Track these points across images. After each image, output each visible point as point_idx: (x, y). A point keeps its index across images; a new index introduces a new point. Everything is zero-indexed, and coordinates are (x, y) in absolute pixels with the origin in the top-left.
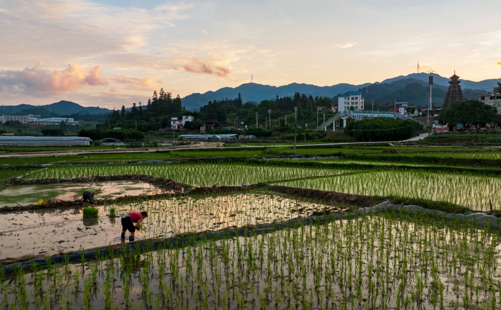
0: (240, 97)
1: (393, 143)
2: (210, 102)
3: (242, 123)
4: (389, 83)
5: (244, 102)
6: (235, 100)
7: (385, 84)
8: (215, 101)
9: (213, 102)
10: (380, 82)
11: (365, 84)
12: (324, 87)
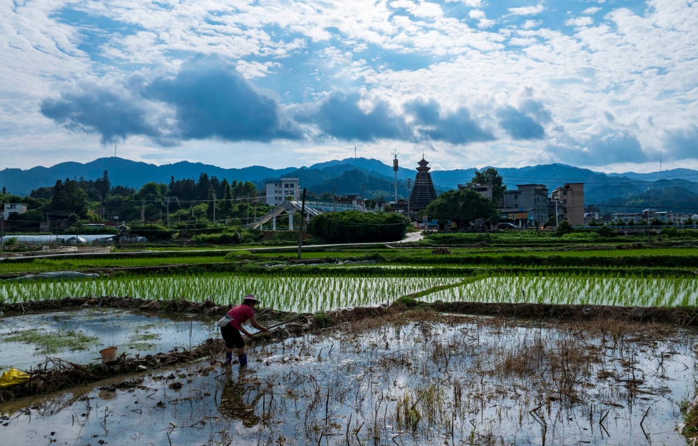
0: (106, 176)
1: (390, 245)
2: (59, 182)
3: (117, 218)
4: (321, 169)
5: (113, 184)
6: (98, 182)
7: (316, 170)
8: (68, 180)
9: (64, 181)
10: (308, 166)
11: (288, 169)
12: (231, 169)
